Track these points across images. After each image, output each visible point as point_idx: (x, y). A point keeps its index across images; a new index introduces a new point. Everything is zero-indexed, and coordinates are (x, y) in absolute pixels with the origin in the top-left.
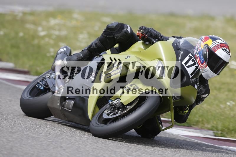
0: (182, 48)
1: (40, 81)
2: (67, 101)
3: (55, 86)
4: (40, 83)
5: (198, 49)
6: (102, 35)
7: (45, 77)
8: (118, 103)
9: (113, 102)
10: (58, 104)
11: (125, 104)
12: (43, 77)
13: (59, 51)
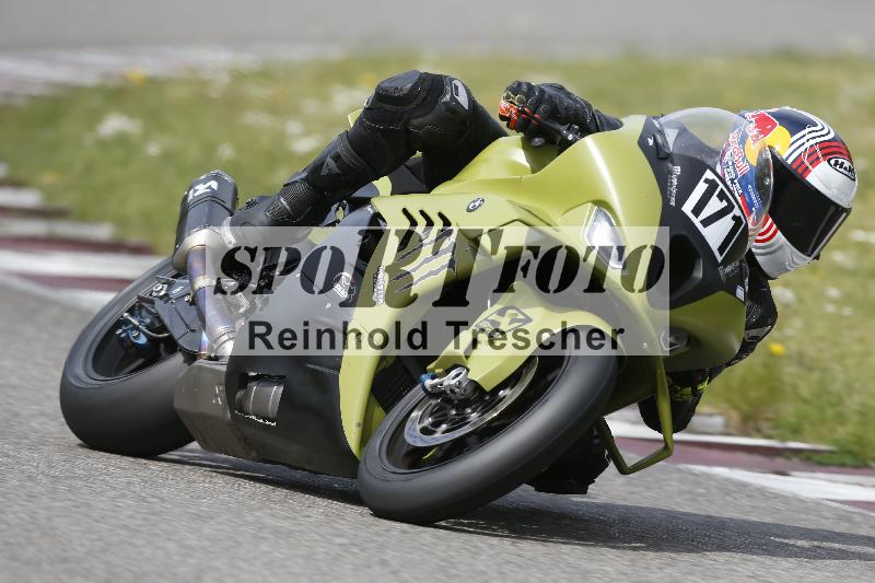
0: (677, 152)
2: (254, 387)
4: (130, 322)
5: (734, 165)
6: (360, 121)
7: (145, 295)
8: (460, 383)
9: (436, 381)
10: (216, 401)
11: (488, 387)
12: (139, 298)
13: (191, 192)
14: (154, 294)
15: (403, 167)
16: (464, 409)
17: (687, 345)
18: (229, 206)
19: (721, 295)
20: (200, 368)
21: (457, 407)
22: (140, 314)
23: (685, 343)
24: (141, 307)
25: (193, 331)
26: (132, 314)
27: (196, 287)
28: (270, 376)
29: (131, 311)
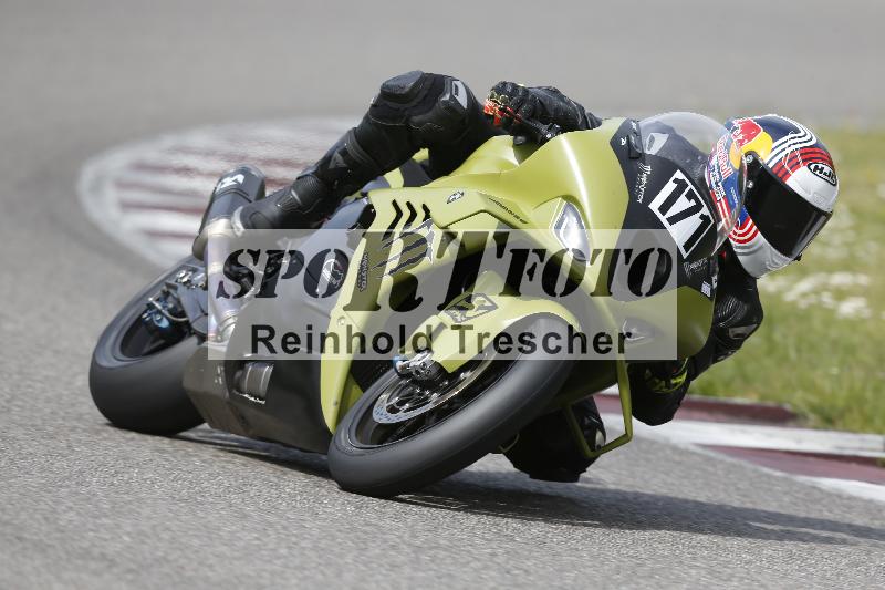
1: (158, 300)
2: (250, 368)
3: (207, 315)
4: (155, 307)
5: (719, 168)
6: (366, 118)
7: (172, 282)
8: (425, 364)
10: (217, 381)
11: (450, 369)
12: (168, 285)
13: (219, 185)
14: (178, 280)
22: (165, 300)
24: (168, 294)
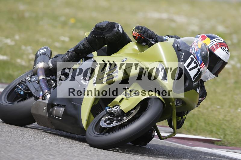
0: (183, 49)
2: (56, 108)
4: (19, 87)
6: (90, 35)
8: (118, 110)
9: (110, 109)
10: (44, 111)
11: (126, 112)
12: (21, 81)
13: (39, 52)
14: (26, 80)
15: (101, 49)
16: (118, 117)
17: (182, 104)
18: (49, 56)
19: (193, 91)
20: (40, 102)
21: (116, 117)
22: (22, 85)
23: (181, 104)
24: (22, 83)
25: (38, 91)
26: (19, 85)
27: (40, 79)
28: (61, 105)
29: (19, 84)
